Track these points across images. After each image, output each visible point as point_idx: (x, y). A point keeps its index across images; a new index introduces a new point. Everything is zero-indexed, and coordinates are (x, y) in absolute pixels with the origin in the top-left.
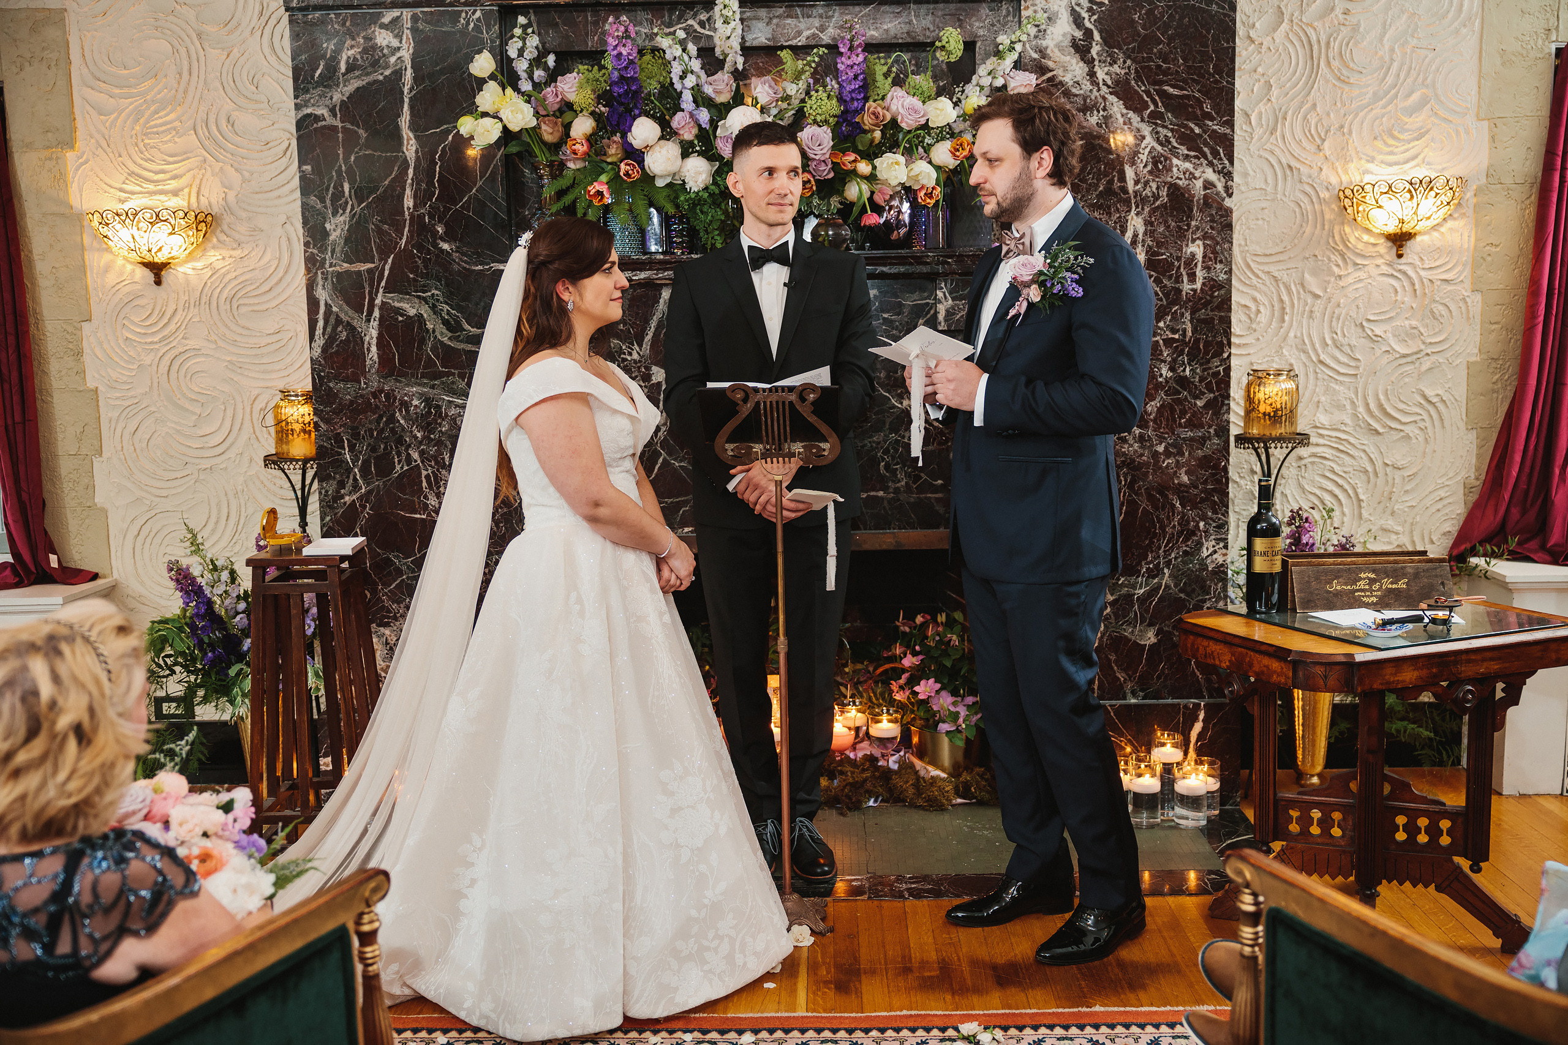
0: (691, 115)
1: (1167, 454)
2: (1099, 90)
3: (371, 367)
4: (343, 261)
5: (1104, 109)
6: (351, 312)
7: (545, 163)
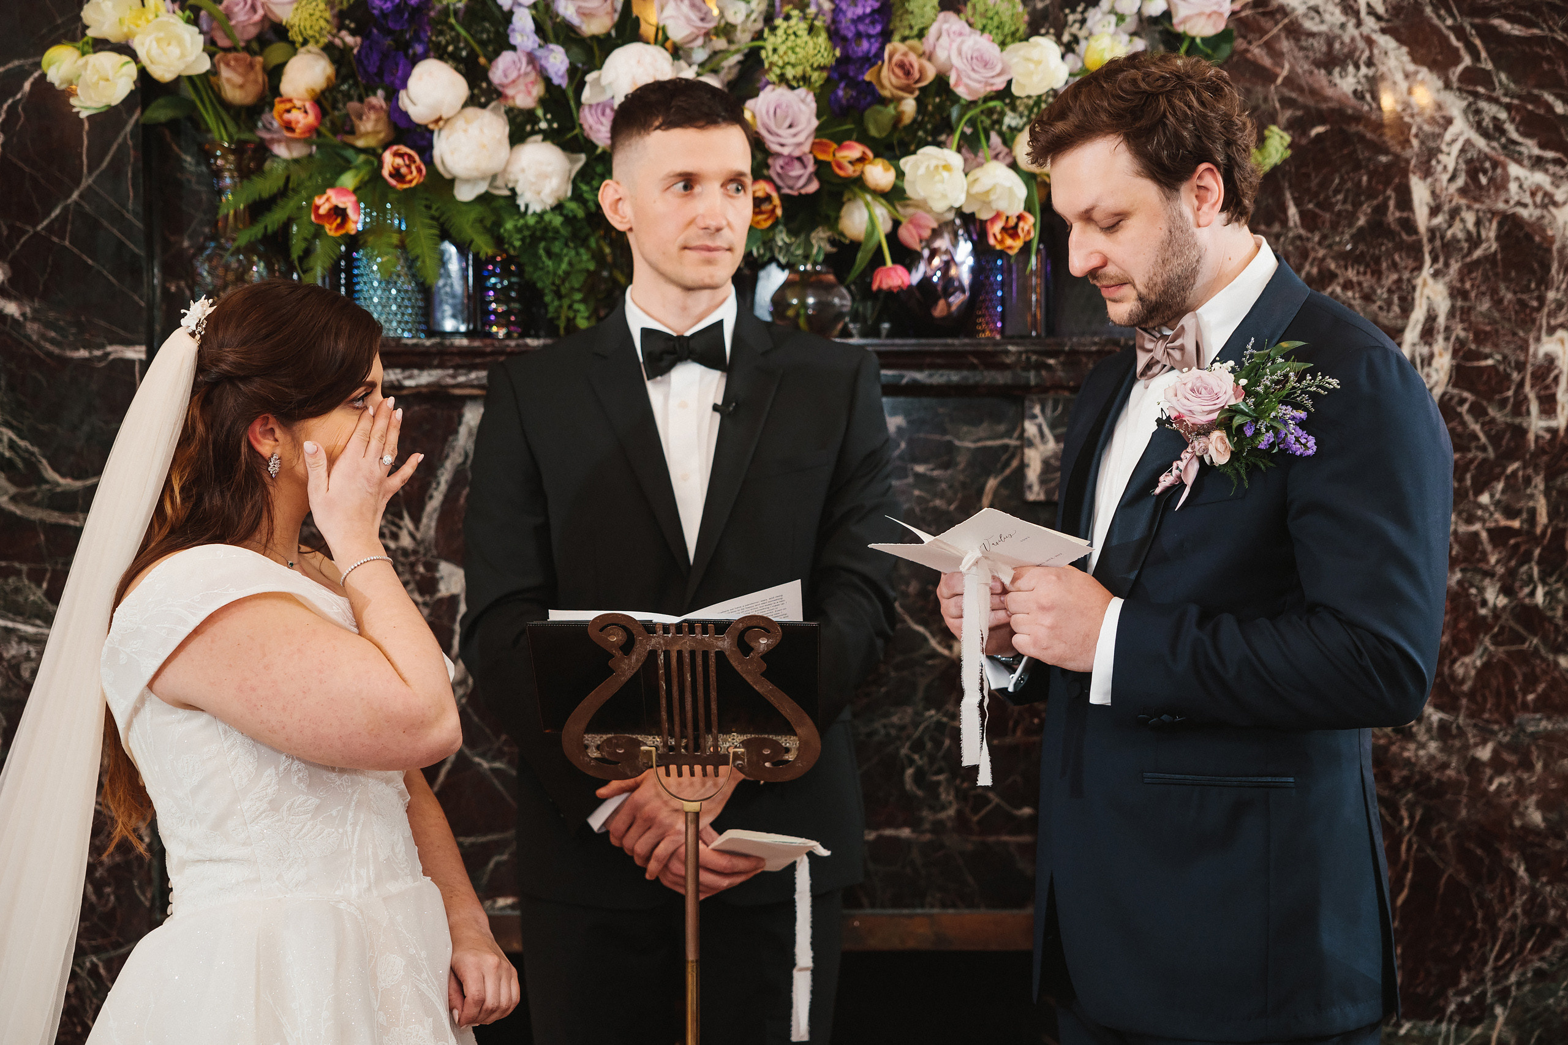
0: (532, 58)
1: (1498, 765)
2: (1359, 24)
5: (1370, 63)
7: (226, 145)
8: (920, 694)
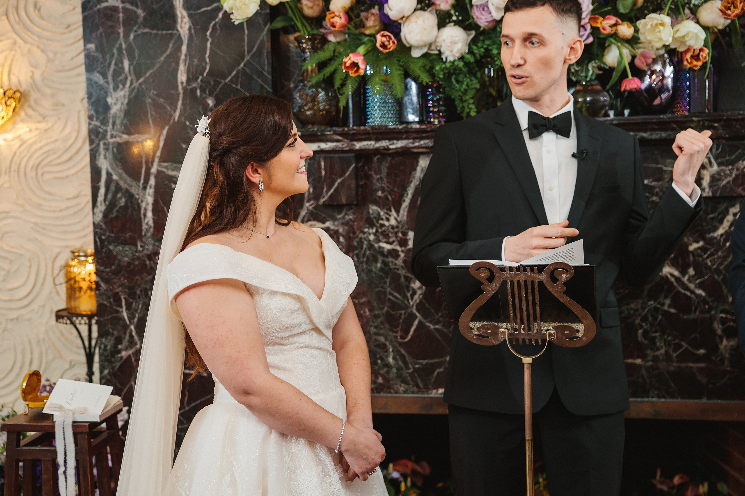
3: (147, 231)
4: (123, 133)
6: (129, 180)
7: (307, 37)
8: (646, 293)
